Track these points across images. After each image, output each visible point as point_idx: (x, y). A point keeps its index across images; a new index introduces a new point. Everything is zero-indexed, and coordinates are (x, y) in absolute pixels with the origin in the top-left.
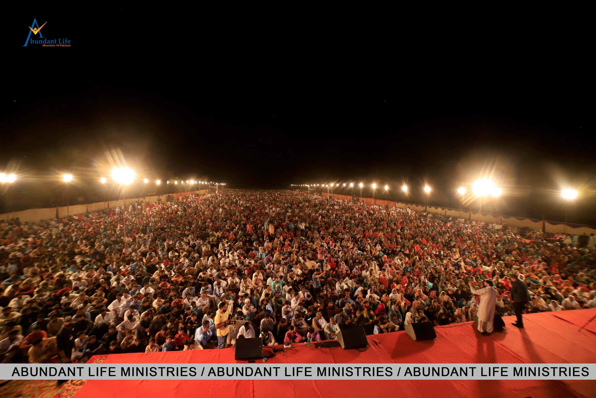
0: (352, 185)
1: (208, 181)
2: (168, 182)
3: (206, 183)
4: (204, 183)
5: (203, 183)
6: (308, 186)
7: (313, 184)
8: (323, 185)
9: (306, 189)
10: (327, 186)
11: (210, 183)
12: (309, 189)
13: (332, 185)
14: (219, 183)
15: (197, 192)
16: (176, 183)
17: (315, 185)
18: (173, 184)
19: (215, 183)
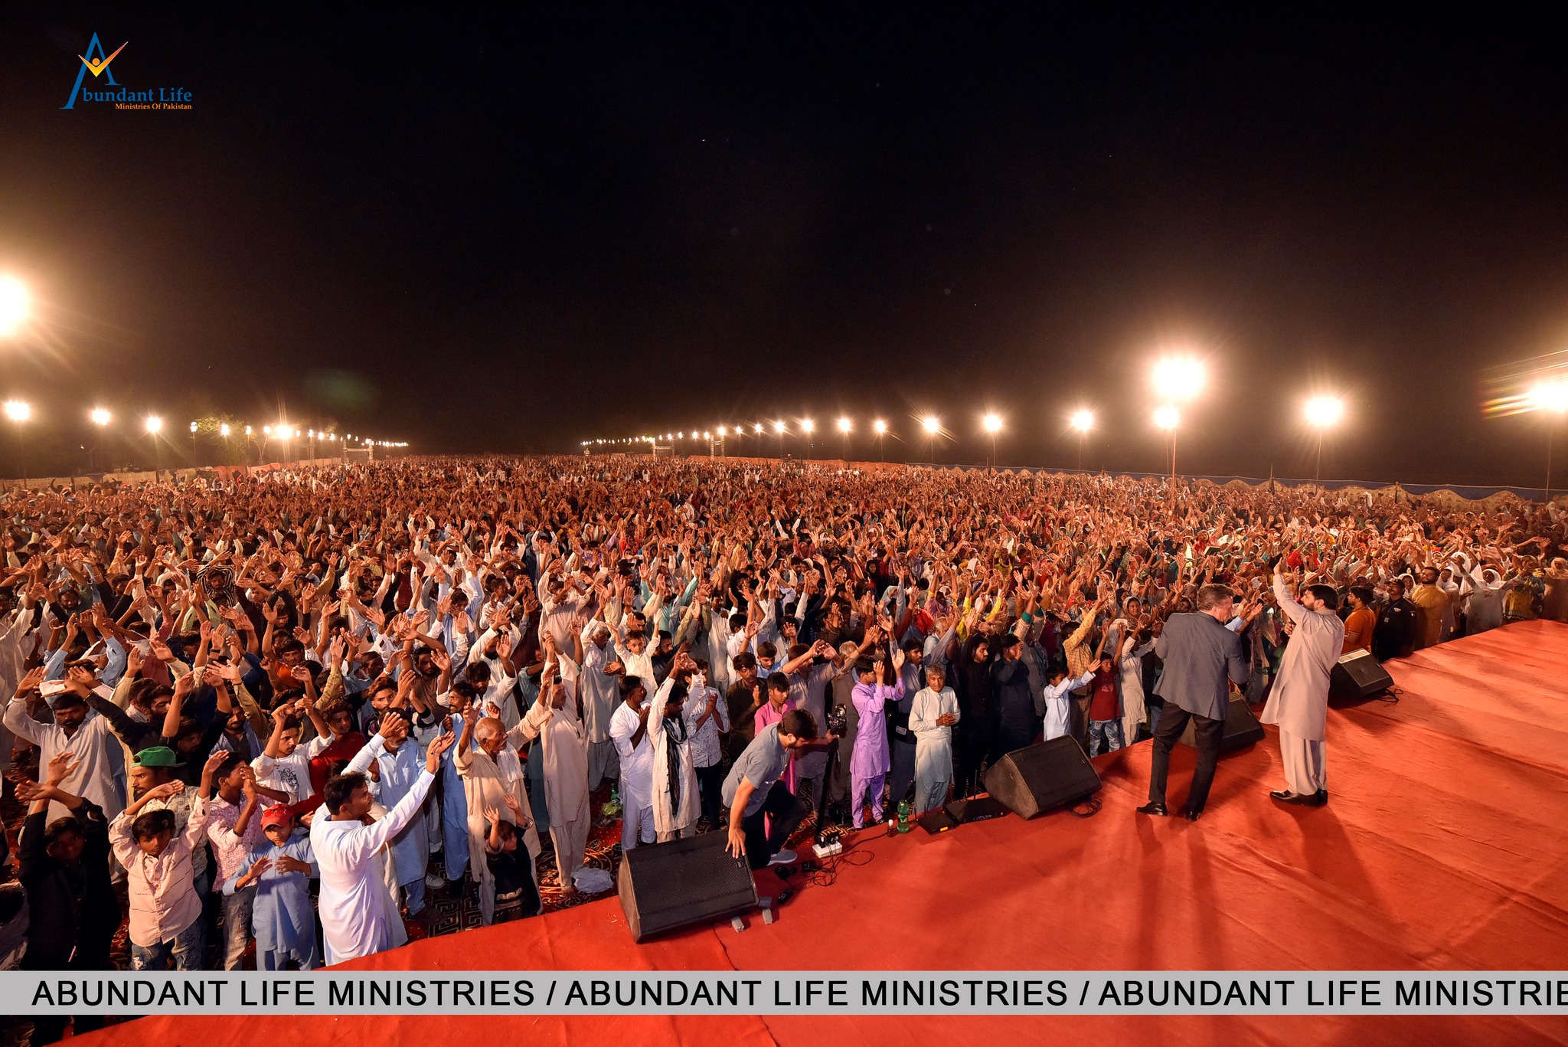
0: (780, 427)
1: (339, 432)
2: (194, 427)
3: (333, 437)
4: (327, 436)
5: (321, 436)
6: (652, 440)
7: (665, 433)
8: (695, 435)
9: (647, 449)
10: (707, 436)
11: (345, 438)
12: (655, 447)
13: (722, 431)
14: (375, 439)
15: (303, 464)
16: (225, 430)
17: (670, 437)
18: (215, 433)
19: (362, 440)
